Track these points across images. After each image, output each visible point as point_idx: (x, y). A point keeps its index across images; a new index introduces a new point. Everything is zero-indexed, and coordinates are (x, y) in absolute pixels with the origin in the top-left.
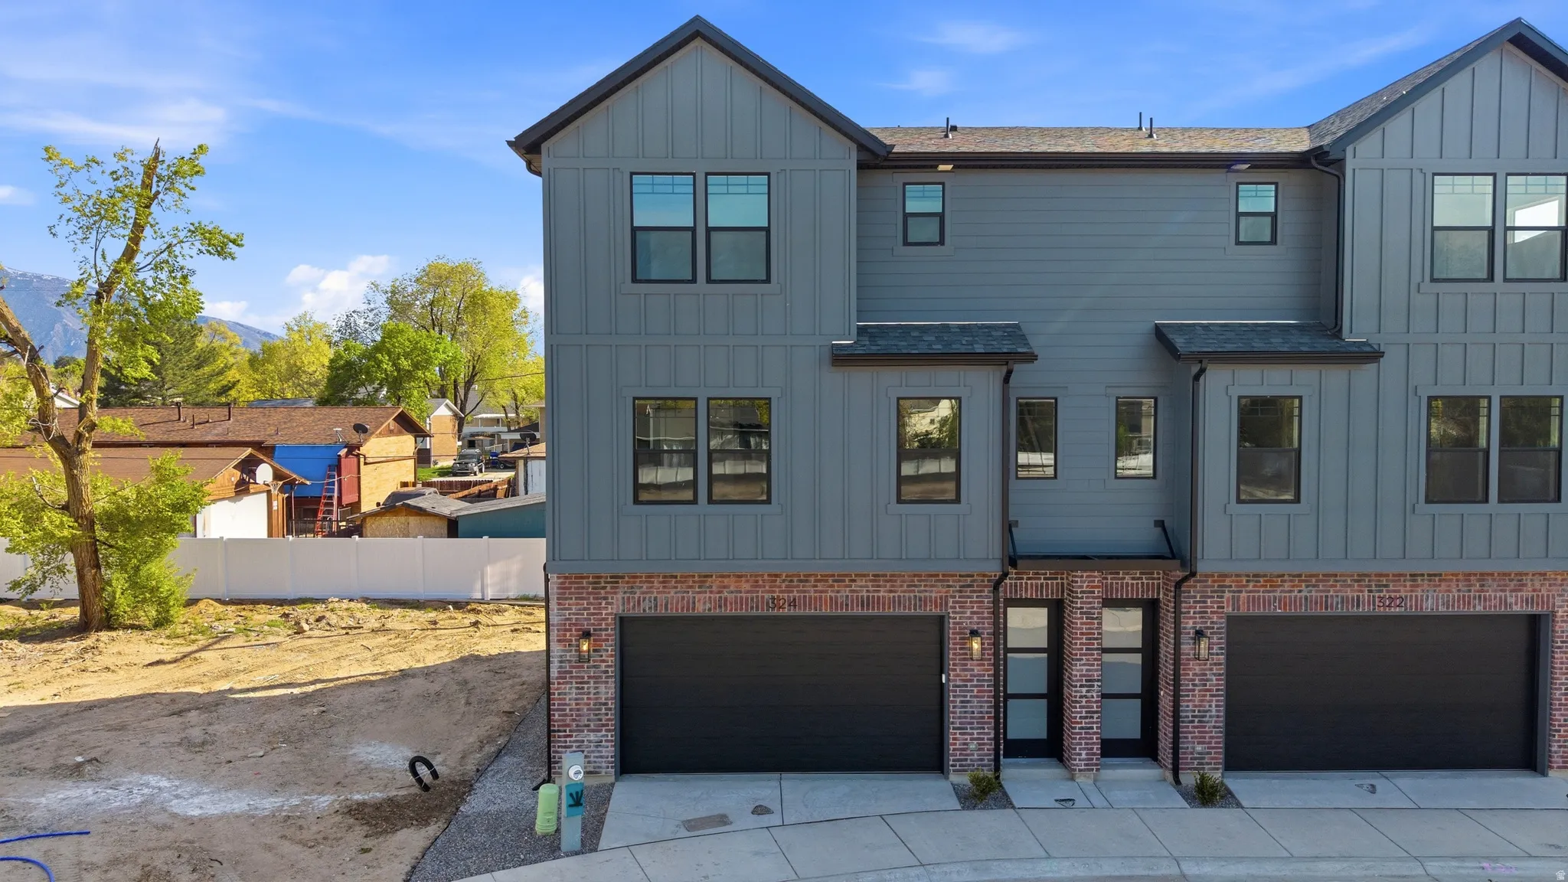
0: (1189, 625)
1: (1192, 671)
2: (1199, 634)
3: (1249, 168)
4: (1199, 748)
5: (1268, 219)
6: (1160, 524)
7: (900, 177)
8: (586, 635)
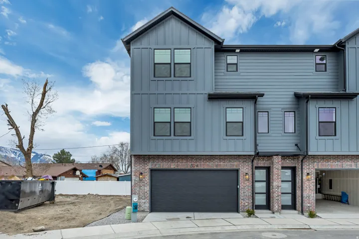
0: (305, 172)
1: (306, 184)
2: (308, 174)
3: (319, 51)
4: (308, 205)
5: (324, 66)
6: (296, 145)
7: (226, 54)
8: (141, 174)
